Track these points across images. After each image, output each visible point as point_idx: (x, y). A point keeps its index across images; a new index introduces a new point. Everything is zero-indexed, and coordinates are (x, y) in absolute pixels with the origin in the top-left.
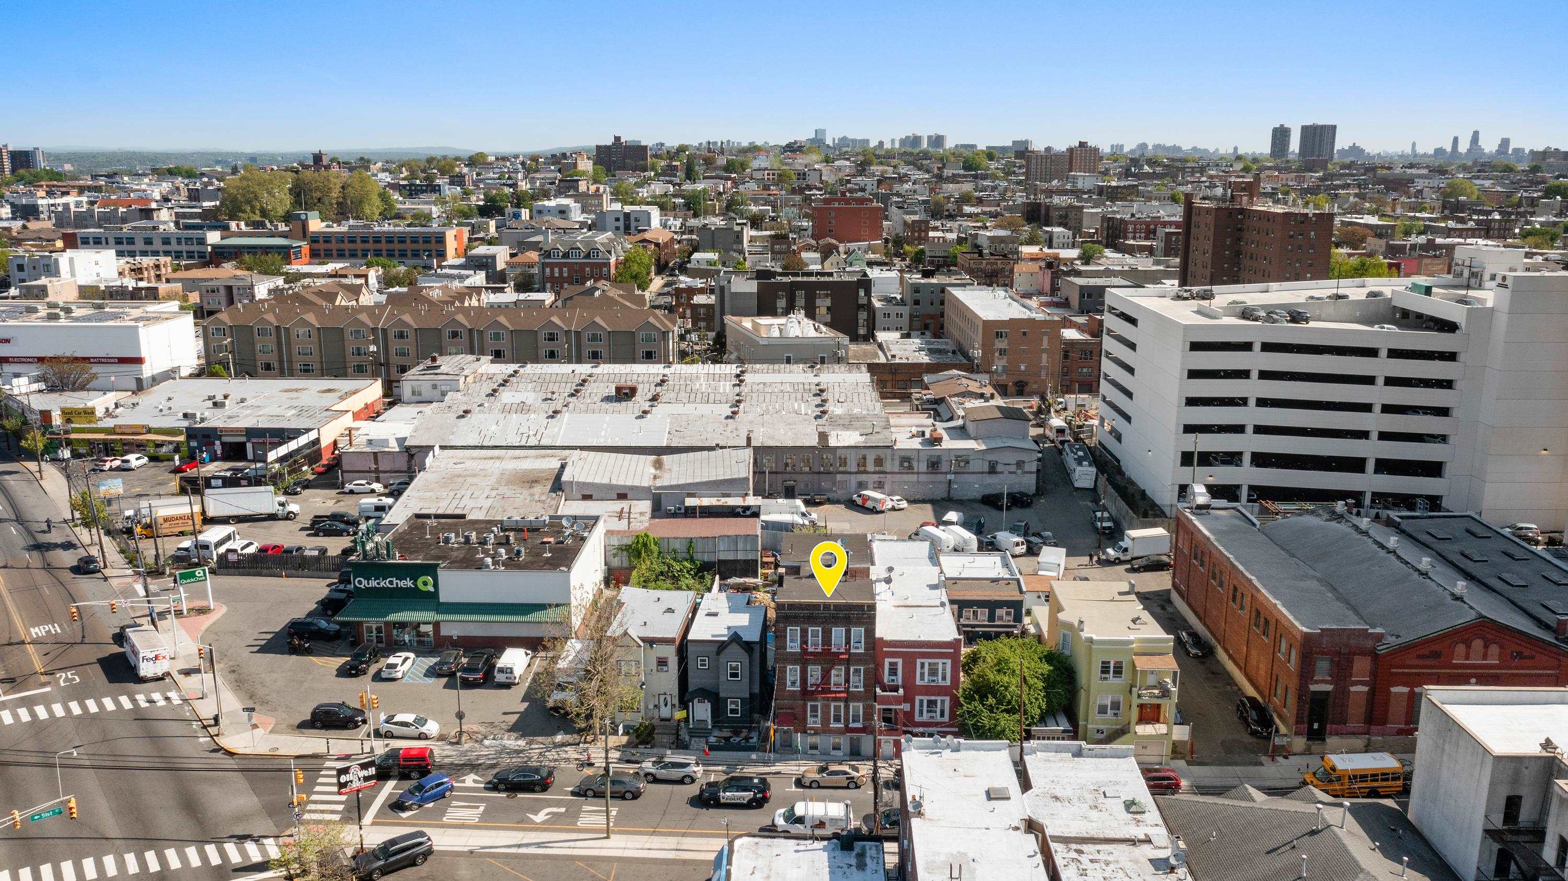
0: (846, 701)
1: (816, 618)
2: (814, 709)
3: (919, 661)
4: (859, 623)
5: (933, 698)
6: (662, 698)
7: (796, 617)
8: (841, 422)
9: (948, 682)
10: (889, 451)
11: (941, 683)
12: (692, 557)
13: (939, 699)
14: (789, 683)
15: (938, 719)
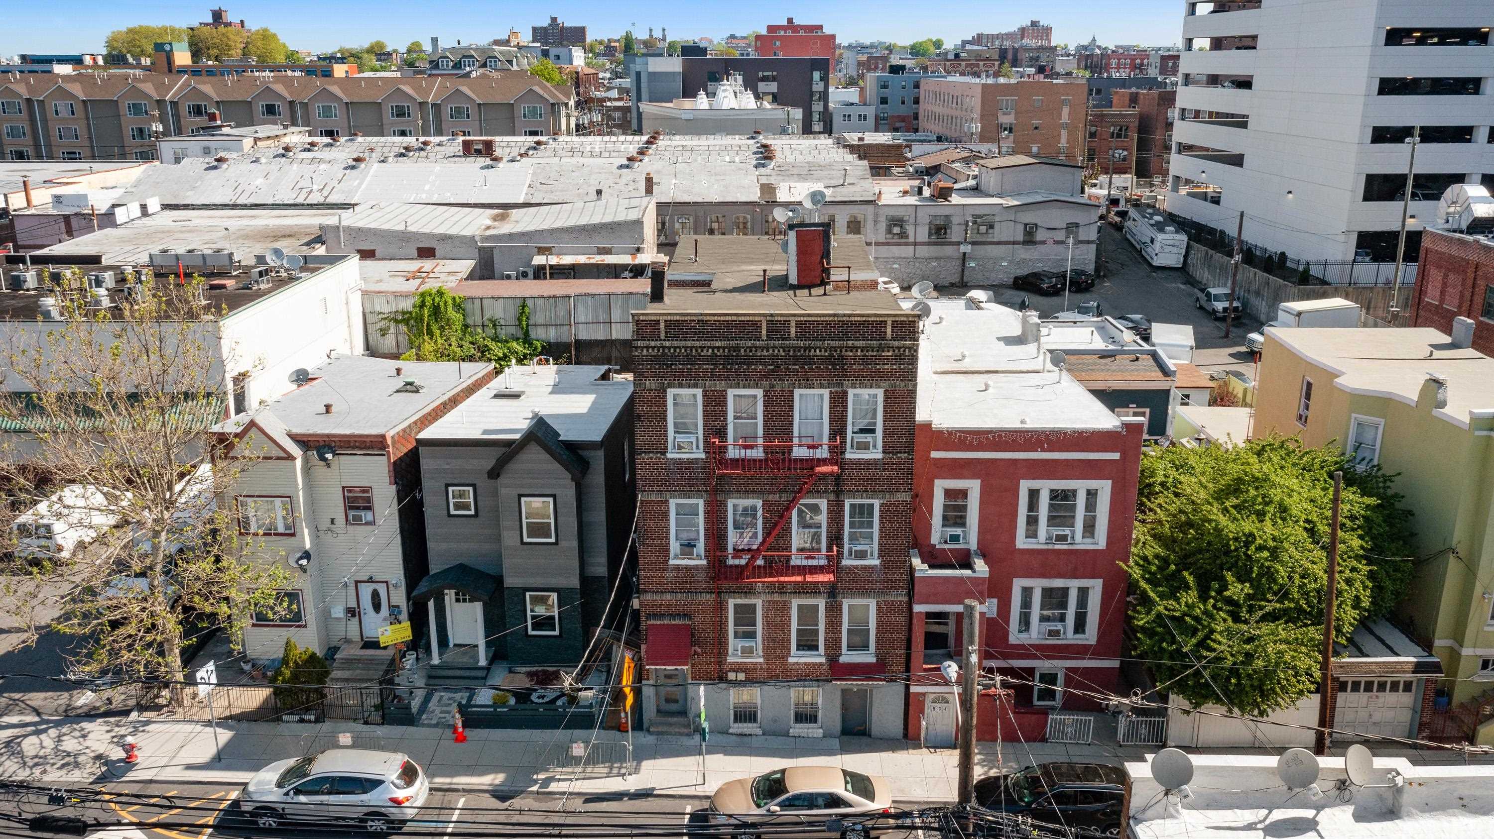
0: (832, 592)
1: (748, 361)
2: (745, 615)
3: (1025, 486)
4: (870, 378)
5: (1058, 583)
6: (366, 592)
7: (690, 360)
8: (795, 171)
9: (1101, 541)
10: (870, 208)
11: (1081, 543)
12: (527, 334)
13: (1074, 585)
14: (675, 546)
15: (1070, 637)
